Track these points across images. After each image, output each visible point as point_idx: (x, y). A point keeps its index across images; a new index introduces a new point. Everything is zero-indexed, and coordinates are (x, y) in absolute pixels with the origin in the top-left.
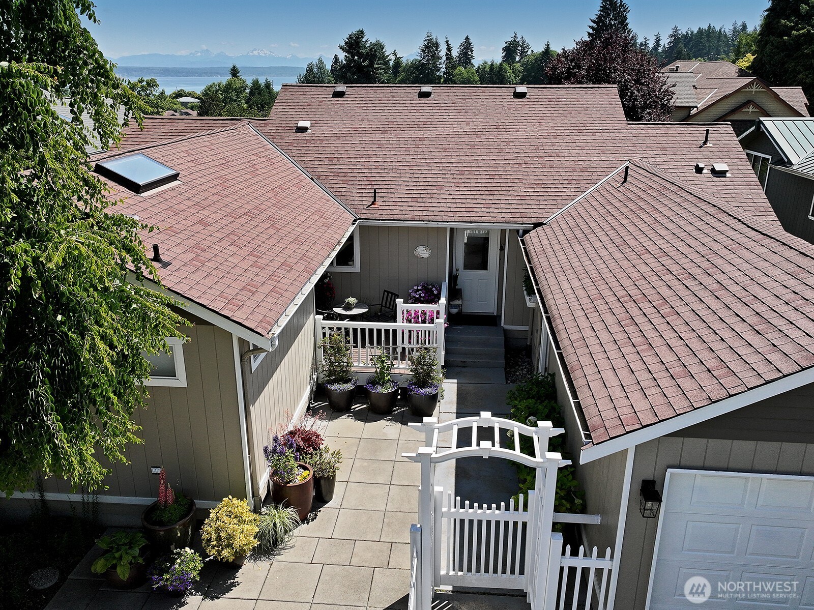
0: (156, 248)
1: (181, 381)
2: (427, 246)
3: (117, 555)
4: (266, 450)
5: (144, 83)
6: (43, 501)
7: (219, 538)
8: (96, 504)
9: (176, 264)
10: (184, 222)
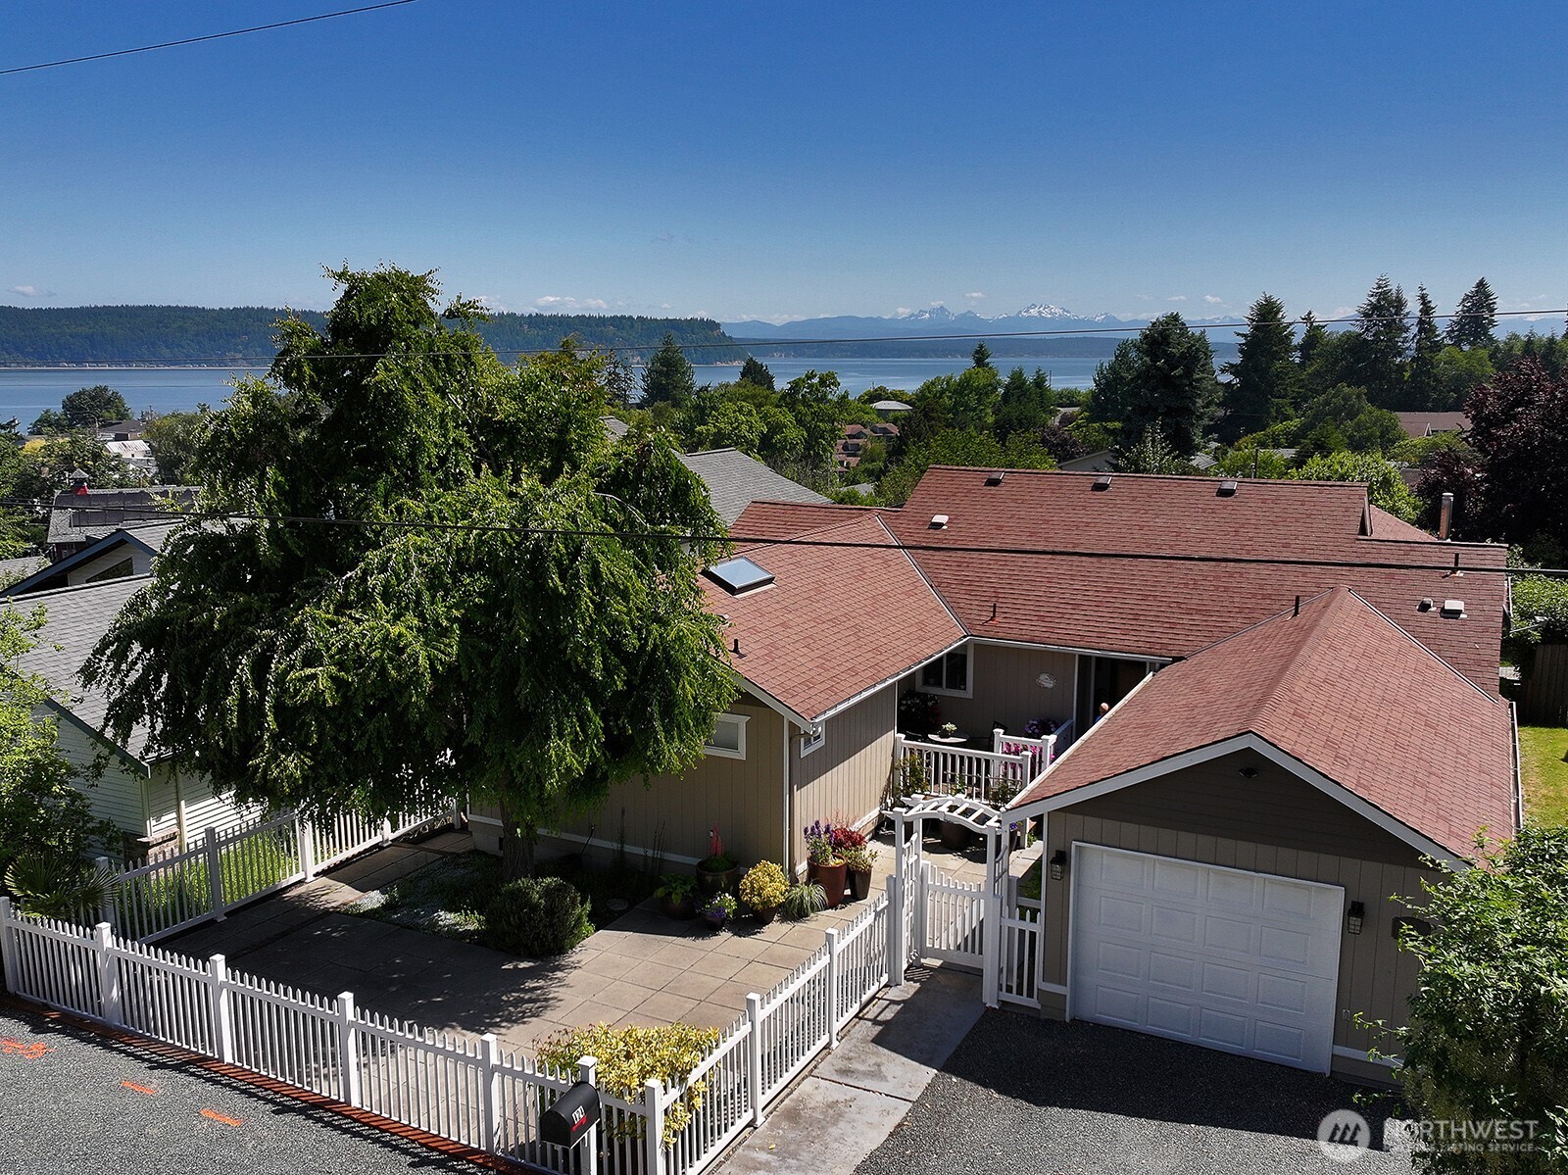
0: (736, 641)
1: (741, 754)
2: (1051, 675)
3: (674, 885)
4: (806, 831)
5: (816, 381)
6: (622, 852)
7: (753, 888)
8: (662, 860)
9: (750, 657)
10: (767, 624)
